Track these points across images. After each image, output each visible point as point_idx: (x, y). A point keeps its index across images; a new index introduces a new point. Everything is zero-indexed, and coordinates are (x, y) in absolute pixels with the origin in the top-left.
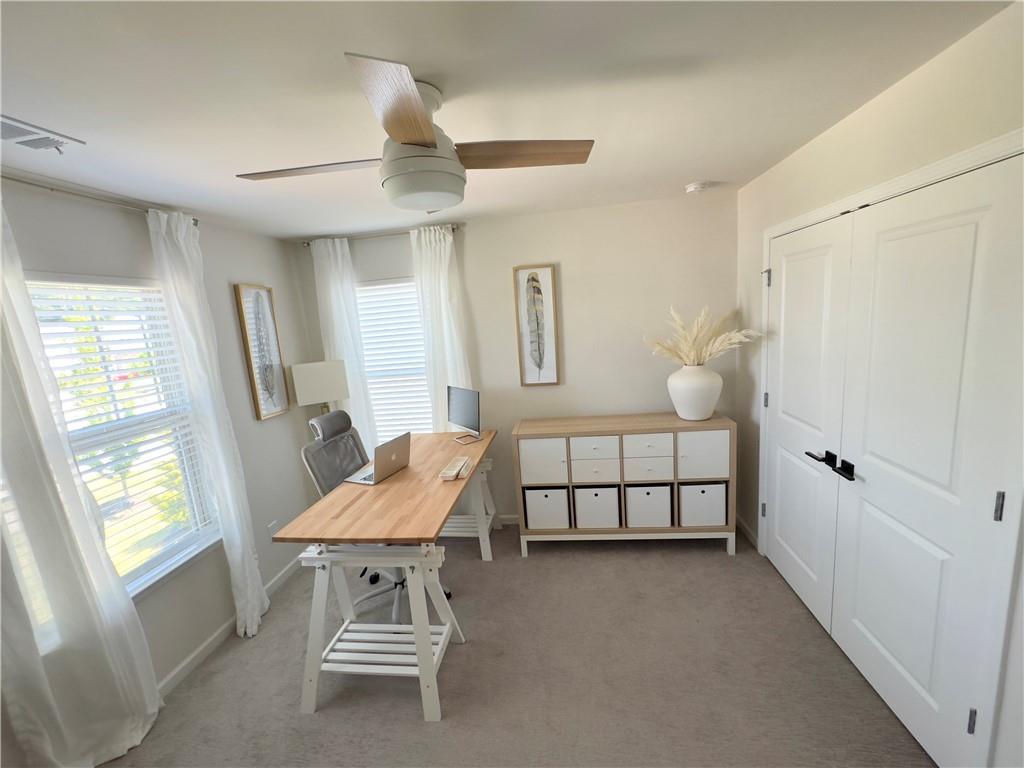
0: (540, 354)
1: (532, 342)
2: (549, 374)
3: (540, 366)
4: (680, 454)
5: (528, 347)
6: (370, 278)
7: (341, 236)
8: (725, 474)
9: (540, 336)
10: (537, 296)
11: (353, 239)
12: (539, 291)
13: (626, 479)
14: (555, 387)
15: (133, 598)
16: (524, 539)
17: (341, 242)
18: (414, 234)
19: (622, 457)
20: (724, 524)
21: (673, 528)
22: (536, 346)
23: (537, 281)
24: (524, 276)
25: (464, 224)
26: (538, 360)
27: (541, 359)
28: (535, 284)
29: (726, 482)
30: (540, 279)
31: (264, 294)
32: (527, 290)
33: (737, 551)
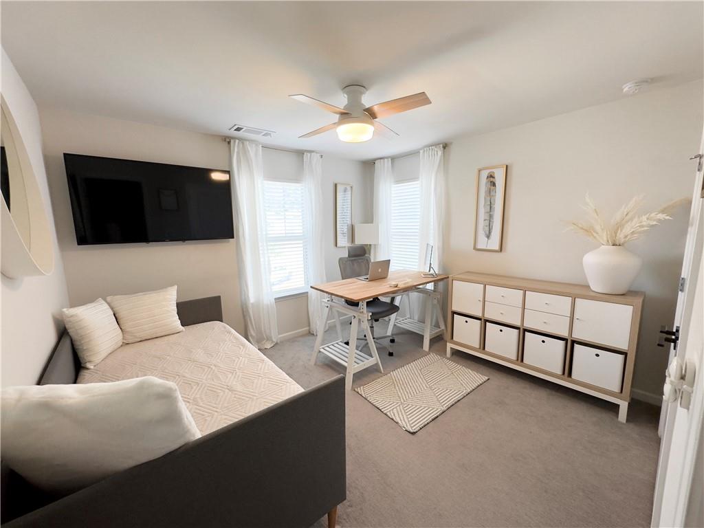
0: (490, 230)
1: (485, 220)
2: (494, 243)
3: (488, 237)
4: (576, 316)
5: (482, 224)
6: (399, 180)
7: (387, 158)
8: (624, 346)
9: (491, 216)
10: (492, 187)
11: (393, 159)
12: (494, 184)
13: (525, 325)
14: (497, 253)
15: (275, 299)
16: (449, 346)
17: (388, 161)
18: (421, 151)
19: (524, 308)
20: (619, 391)
21: (562, 376)
22: (487, 222)
23: (494, 178)
24: (485, 174)
25: (451, 143)
26: (488, 233)
27: (490, 233)
28: (492, 179)
29: (625, 354)
30: (496, 176)
31: (349, 188)
32: (486, 184)
33: (627, 421)
